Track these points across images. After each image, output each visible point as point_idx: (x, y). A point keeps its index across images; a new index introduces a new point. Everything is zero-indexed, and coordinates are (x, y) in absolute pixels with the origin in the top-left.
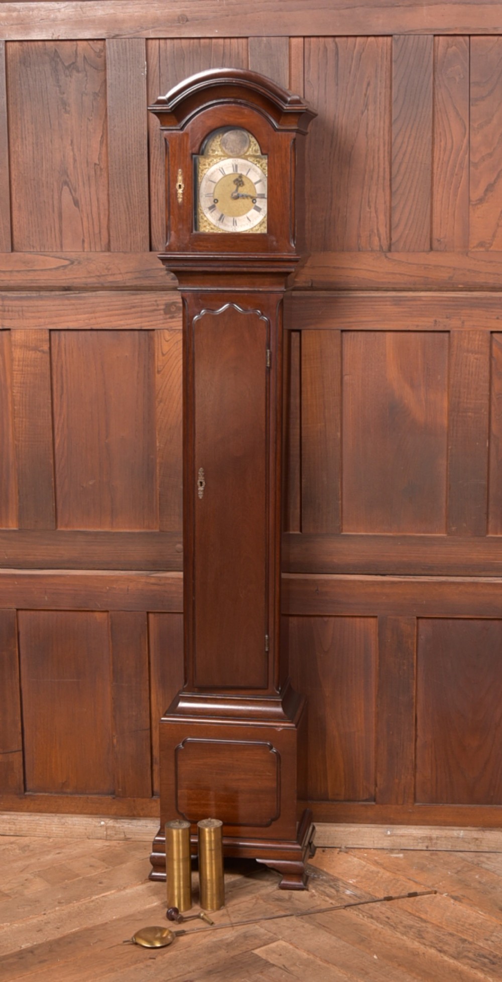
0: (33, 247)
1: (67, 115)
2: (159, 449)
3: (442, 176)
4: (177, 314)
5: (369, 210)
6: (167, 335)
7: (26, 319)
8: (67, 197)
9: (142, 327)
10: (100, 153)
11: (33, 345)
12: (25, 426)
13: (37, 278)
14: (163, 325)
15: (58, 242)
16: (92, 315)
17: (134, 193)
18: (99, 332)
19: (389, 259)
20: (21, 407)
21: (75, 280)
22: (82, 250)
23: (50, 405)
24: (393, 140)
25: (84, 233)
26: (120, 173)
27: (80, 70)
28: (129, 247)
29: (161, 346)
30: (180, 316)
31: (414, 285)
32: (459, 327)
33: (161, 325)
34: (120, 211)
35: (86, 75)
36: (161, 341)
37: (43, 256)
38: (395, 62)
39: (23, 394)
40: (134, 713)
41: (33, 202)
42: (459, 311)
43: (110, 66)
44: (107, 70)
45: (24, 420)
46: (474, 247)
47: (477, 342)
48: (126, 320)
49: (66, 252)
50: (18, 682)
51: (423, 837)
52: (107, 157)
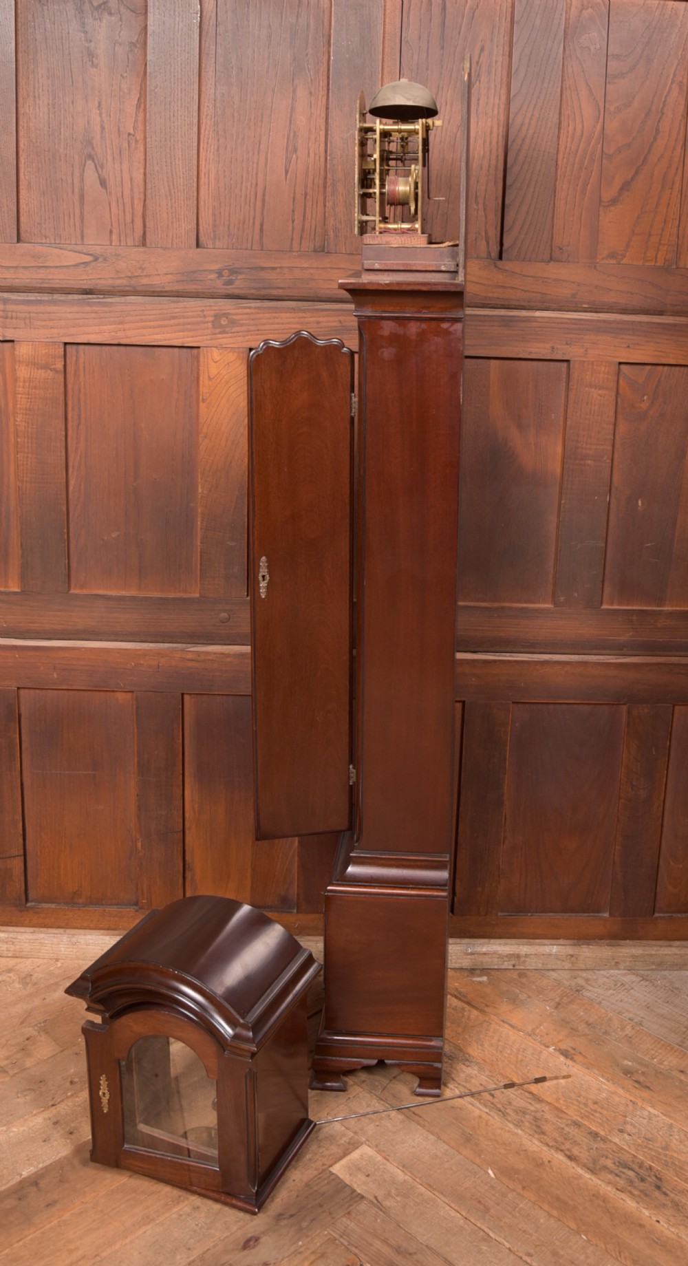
0: (46, 237)
1: (95, 69)
2: (202, 496)
3: (568, 168)
4: (229, 329)
5: (476, 207)
6: (216, 354)
7: (35, 328)
8: (91, 175)
9: (183, 343)
10: (136, 121)
11: (43, 362)
12: (31, 463)
13: (50, 277)
14: (211, 342)
15: (78, 231)
16: (121, 326)
17: (178, 173)
18: (128, 348)
19: (499, 268)
20: (26, 440)
21: (99, 281)
22: (108, 243)
23: (64, 439)
24: (510, 121)
25: (112, 222)
26: (161, 147)
27: (113, 12)
28: (170, 241)
29: (208, 368)
30: (232, 331)
31: (528, 302)
32: (582, 356)
33: (208, 342)
34: (159, 196)
35: (121, 20)
36: (208, 362)
37: (58, 250)
38: (518, 23)
39: (28, 423)
40: (163, 813)
41: (47, 179)
42: (582, 336)
43: (152, 8)
44: (149, 14)
45: (30, 456)
46: (603, 259)
47: (601, 375)
48: (164, 333)
49: (88, 245)
50: (19, 774)
51: (510, 954)
52: (145, 125)
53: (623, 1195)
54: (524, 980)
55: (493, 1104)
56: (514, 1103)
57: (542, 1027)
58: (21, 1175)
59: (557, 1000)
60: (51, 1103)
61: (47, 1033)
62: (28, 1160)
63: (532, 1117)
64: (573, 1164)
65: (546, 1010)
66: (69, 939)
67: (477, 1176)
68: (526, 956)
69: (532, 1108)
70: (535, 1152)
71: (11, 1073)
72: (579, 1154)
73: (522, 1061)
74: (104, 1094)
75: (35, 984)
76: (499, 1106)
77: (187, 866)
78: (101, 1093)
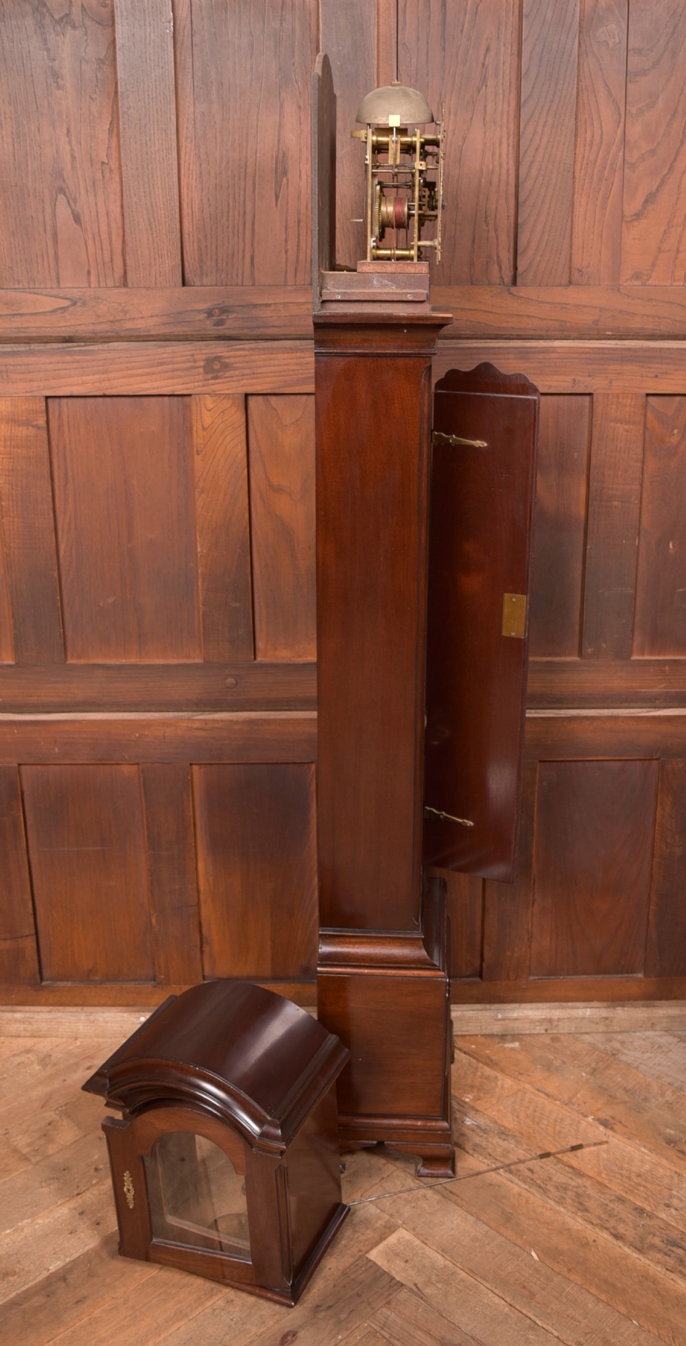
0: (19, 282)
1: (60, 92)
2: (201, 556)
3: (587, 181)
4: (222, 373)
5: (487, 228)
6: (209, 402)
7: (13, 382)
8: (63, 211)
9: (174, 391)
10: (109, 147)
11: (24, 418)
12: (18, 528)
13: (25, 325)
14: (203, 388)
15: (53, 273)
16: (105, 376)
17: (158, 204)
18: (114, 399)
19: (514, 295)
20: (11, 503)
21: (79, 328)
22: (87, 285)
23: (50, 500)
24: (521, 130)
25: (89, 262)
26: (138, 176)
27: (77, 25)
28: (154, 280)
29: (201, 417)
30: (226, 375)
31: (547, 331)
32: (606, 389)
33: (200, 389)
34: (139, 230)
35: (86, 33)
36: (201, 411)
37: (32, 295)
38: (527, 16)
39: (12, 485)
40: (177, 887)
41: (16, 218)
42: (605, 366)
43: (119, 18)
44: (116, 25)
45: (16, 520)
46: (627, 280)
47: (627, 409)
48: (152, 382)
49: (65, 288)
50: (25, 852)
51: (542, 1019)
52: (119, 152)
53: (673, 1276)
54: (557, 1045)
55: (532, 1180)
56: (555, 1179)
57: (579, 1096)
58: (49, 1270)
59: (593, 1065)
60: (76, 1192)
61: (69, 1117)
62: (55, 1254)
63: (574, 1194)
64: (620, 1243)
65: (583, 1077)
66: (87, 1018)
67: (520, 1259)
68: (559, 1020)
69: (573, 1184)
70: (578, 1230)
71: (34, 1160)
72: (625, 1232)
73: (560, 1132)
74: (129, 1190)
75: (55, 1065)
76: (539, 1182)
77: (204, 940)
78: (125, 1190)
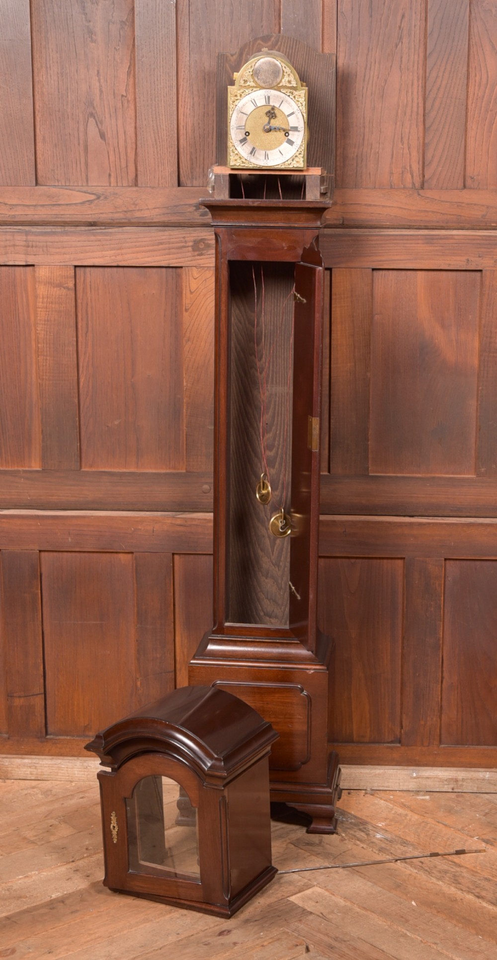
0: (58, 181)
1: (93, 44)
2: (186, 389)
3: (476, 112)
4: (205, 251)
5: (403, 146)
6: (196, 272)
7: (51, 255)
8: (93, 130)
9: (169, 264)
10: (127, 85)
11: (58, 282)
12: (49, 364)
13: (62, 213)
14: (191, 262)
15: (84, 176)
16: (119, 251)
17: (162, 126)
18: (126, 269)
19: (422, 196)
20: (45, 345)
21: (101, 215)
22: (108, 184)
23: (75, 344)
24: (427, 75)
25: (110, 167)
26: (147, 106)
28: (157, 182)
29: (189, 284)
30: (209, 253)
31: (446, 223)
32: (491, 266)
33: (189, 262)
34: (147, 145)
35: (113, 3)
36: (189, 279)
37: (68, 191)
39: (47, 332)
40: (158, 656)
41: (58, 134)
42: (491, 250)
45: (48, 358)
48: (154, 257)
49: (92, 186)
50: (40, 623)
51: (449, 779)
52: (135, 88)
57: (469, 826)
60: (71, 860)
63: (452, 875)
65: (477, 817)
66: (81, 765)
76: (426, 868)
